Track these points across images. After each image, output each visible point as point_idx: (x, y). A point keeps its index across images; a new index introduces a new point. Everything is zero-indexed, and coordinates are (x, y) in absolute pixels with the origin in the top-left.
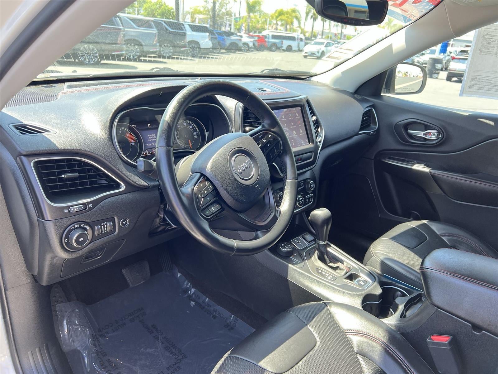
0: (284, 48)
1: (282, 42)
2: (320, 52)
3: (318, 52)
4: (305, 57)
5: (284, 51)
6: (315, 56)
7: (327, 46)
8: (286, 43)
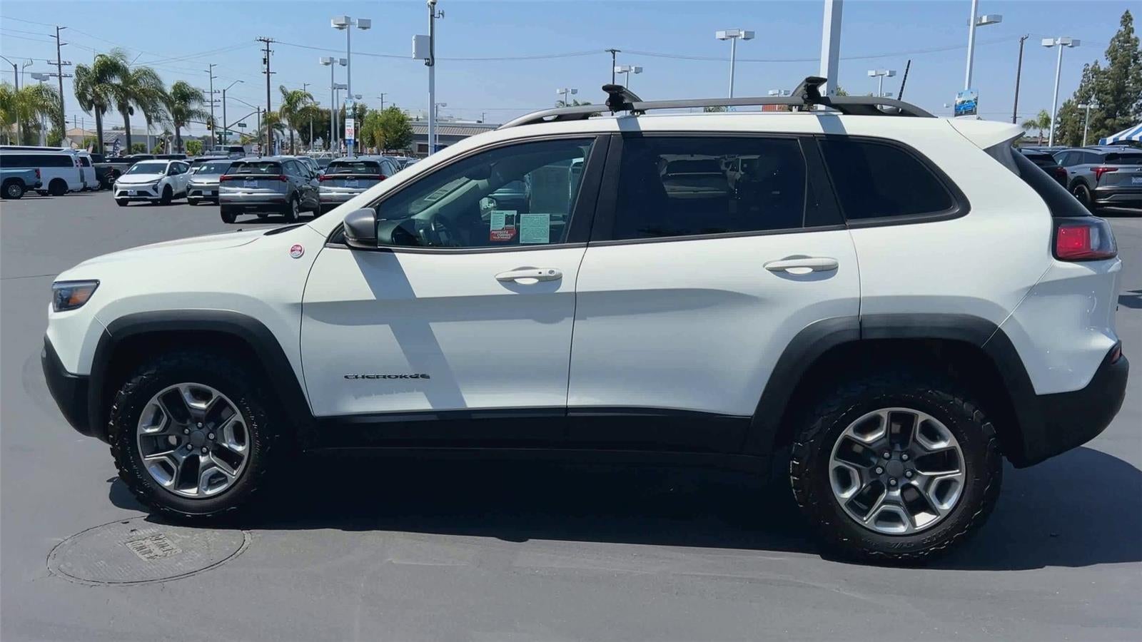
0: (45, 187)
1: (37, 171)
2: (161, 187)
3: (155, 189)
4: (122, 203)
5: (43, 193)
6: (148, 197)
7: (175, 173)
8: (48, 174)
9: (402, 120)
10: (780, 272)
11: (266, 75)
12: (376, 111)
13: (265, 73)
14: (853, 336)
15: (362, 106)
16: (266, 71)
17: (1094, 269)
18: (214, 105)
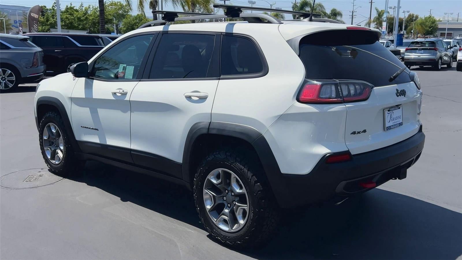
9: (434, 22)
10: (189, 98)
11: (371, 3)
12: (422, 18)
13: (370, 3)
14: (205, 131)
15: (416, 15)
16: (371, 2)
17: (317, 108)
18: (354, 17)
